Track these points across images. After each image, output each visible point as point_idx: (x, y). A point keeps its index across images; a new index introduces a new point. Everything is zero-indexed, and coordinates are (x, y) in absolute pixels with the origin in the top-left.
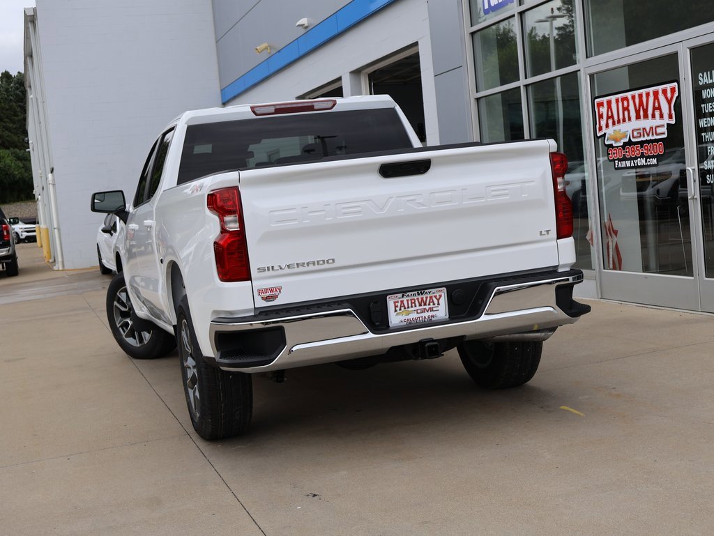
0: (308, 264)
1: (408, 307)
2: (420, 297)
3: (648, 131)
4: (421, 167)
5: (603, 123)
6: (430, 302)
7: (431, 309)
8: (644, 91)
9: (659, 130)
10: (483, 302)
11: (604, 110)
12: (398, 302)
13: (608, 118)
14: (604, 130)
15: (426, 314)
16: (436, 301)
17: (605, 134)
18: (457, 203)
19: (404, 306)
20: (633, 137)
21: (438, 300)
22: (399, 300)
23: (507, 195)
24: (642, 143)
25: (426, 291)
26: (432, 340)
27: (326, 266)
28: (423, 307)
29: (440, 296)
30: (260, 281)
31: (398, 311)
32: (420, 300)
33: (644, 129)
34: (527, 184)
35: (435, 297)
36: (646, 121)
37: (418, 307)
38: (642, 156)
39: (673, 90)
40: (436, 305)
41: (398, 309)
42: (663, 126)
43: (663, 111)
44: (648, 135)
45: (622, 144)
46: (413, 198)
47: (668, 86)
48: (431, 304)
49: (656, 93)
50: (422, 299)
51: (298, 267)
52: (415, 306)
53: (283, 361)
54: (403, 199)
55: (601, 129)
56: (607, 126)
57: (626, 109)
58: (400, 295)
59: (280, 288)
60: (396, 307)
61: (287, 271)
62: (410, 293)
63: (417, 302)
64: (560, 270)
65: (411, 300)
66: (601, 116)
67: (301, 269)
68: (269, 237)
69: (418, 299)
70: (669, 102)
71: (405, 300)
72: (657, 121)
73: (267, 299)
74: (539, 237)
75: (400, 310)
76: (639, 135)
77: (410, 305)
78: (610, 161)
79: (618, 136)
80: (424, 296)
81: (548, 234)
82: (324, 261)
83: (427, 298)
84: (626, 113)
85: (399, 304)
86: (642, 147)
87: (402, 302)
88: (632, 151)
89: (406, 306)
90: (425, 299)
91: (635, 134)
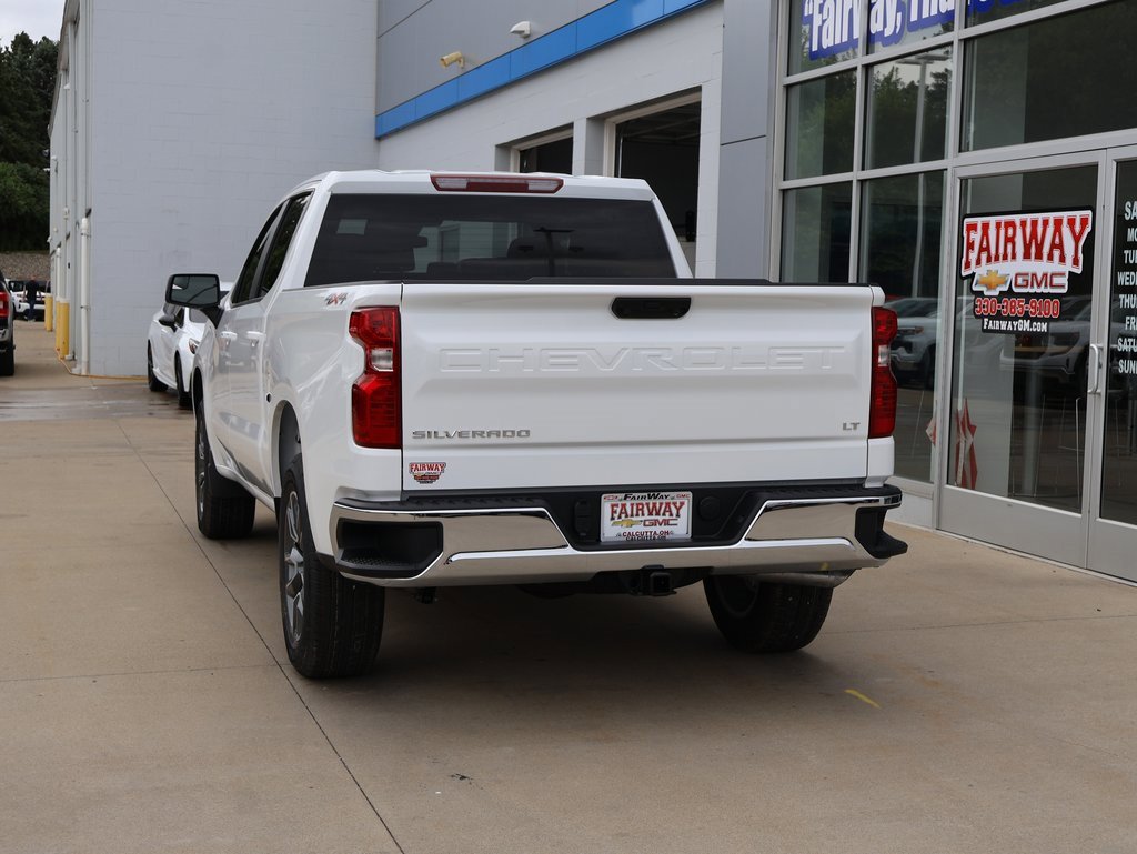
0: (489, 434)
1: (632, 516)
2: (651, 502)
3: (1039, 279)
4: (675, 308)
5: (973, 256)
6: (665, 511)
7: (666, 522)
8: (1040, 217)
9: (1056, 280)
10: (743, 522)
11: (976, 237)
12: (617, 505)
13: (981, 250)
14: (973, 268)
15: (658, 529)
16: (674, 511)
17: (974, 274)
18: (723, 368)
19: (626, 512)
20: (1016, 285)
21: (678, 509)
22: (620, 503)
23: (800, 363)
24: (1028, 296)
25: (662, 494)
26: (661, 569)
27: (516, 440)
28: (654, 517)
29: (682, 504)
30: (414, 452)
31: (616, 520)
32: (651, 506)
33: (1034, 275)
34: (832, 351)
35: (675, 504)
36: (1038, 263)
37: (647, 517)
38: (1026, 316)
39: (1084, 221)
40: (674, 517)
41: (616, 516)
42: (1062, 274)
43: (1066, 252)
44: (1039, 285)
45: (997, 294)
46: (658, 352)
47: (1078, 215)
48: (667, 514)
49: (1058, 223)
50: (654, 505)
51: (474, 436)
52: (643, 515)
53: (435, 574)
54: (643, 352)
55: (968, 265)
56: (978, 262)
57: (1010, 240)
58: (623, 495)
59: (443, 465)
60: (613, 512)
61: (457, 441)
62: (636, 495)
63: (645, 509)
64: (867, 485)
65: (638, 505)
66: (971, 246)
67: (478, 440)
68: (437, 387)
69: (648, 504)
70: (1077, 239)
71: (628, 503)
72: (1055, 266)
73: (422, 479)
74: (841, 432)
75: (620, 517)
76: (1025, 283)
77: (635, 512)
78: (977, 317)
79: (993, 280)
80: (658, 502)
81: (855, 428)
82: (513, 432)
83: (661, 504)
84: (1010, 246)
85: (619, 509)
86: (1027, 303)
87: (624, 506)
88: (1012, 307)
89: (629, 513)
90: (658, 506)
91: (1020, 281)
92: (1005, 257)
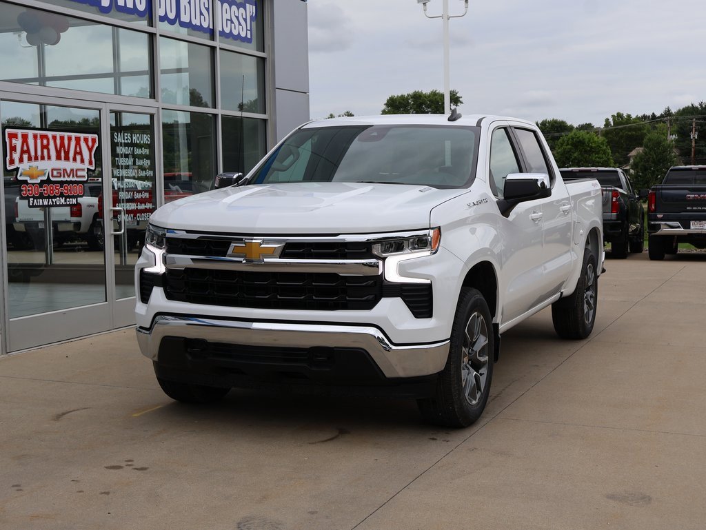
3: (69, 172)
5: (16, 156)
8: (66, 135)
9: (80, 173)
11: (18, 143)
13: (23, 152)
14: (17, 164)
17: (17, 169)
20: (53, 176)
24: (62, 183)
33: (65, 170)
38: (62, 195)
39: (93, 141)
42: (83, 170)
43: (84, 157)
44: (69, 176)
45: (39, 182)
47: (89, 136)
49: (78, 140)
55: (12, 162)
56: (21, 160)
57: (46, 147)
66: (13, 149)
70: (90, 150)
72: (78, 165)
76: (59, 175)
79: (35, 172)
84: (46, 151)
86: (61, 187)
88: (52, 190)
91: (55, 173)
92: (43, 158)
